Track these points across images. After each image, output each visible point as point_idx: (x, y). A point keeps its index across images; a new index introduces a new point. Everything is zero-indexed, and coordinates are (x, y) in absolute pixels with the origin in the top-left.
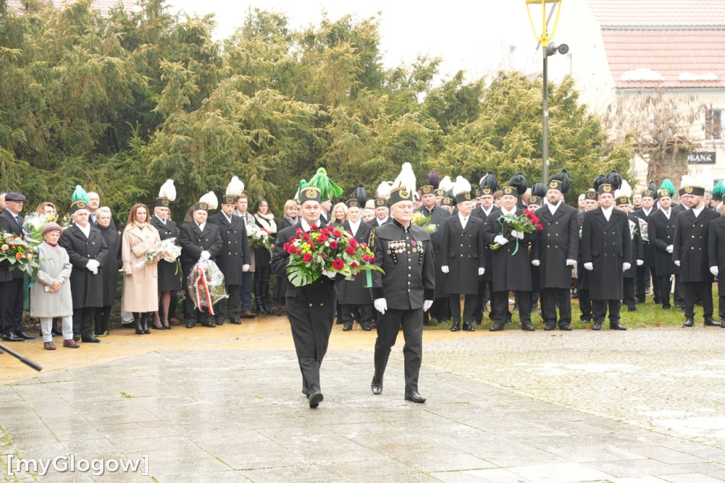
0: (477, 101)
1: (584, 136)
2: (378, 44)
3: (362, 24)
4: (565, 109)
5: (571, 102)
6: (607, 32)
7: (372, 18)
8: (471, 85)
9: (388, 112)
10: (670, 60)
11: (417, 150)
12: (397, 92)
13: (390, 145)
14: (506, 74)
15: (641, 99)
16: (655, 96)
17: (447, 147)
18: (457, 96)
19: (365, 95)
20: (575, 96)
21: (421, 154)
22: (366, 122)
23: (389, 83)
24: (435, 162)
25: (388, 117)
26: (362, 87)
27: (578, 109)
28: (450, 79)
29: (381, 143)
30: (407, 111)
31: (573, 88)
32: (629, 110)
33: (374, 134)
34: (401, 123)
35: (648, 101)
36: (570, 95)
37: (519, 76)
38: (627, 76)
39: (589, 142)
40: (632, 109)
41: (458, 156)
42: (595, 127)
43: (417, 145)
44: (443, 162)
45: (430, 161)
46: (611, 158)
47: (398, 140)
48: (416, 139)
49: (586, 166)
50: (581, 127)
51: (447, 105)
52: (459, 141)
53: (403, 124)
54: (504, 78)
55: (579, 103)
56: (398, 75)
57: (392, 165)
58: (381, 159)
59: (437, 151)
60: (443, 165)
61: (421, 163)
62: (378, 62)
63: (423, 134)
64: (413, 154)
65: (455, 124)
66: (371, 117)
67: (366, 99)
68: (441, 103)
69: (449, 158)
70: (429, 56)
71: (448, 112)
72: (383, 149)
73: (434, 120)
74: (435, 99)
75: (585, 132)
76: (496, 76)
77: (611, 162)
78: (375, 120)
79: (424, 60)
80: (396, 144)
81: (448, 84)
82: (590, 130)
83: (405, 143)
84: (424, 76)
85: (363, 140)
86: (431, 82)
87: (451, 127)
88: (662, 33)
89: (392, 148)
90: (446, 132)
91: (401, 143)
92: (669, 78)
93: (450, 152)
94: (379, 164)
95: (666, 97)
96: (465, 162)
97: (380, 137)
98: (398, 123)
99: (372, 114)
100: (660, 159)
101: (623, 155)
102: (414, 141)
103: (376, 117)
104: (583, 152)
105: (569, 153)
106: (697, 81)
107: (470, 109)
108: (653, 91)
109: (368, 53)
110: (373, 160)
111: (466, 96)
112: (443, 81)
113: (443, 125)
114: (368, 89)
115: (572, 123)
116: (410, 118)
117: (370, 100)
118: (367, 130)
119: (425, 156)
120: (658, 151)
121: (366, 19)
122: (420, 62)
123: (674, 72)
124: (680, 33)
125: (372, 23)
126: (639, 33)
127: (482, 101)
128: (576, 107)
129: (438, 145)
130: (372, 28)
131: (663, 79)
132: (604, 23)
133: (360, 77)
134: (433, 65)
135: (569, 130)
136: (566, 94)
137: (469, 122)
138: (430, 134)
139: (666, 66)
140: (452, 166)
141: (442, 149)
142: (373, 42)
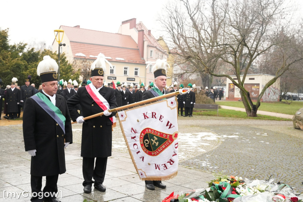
0: (38, 57)
1: (68, 69)
2: (8, 37)
3: (2, 31)
4: (62, 61)
5: (64, 60)
6: (71, 43)
7: (6, 30)
8: (36, 52)
9: (11, 57)
10: (88, 52)
11: (20, 69)
12: (13, 52)
13: (12, 67)
14: (46, 50)
15: (81, 61)
16: (85, 60)
17: (29, 69)
18: (32, 55)
19: (3, 52)
20: (65, 58)
21: (21, 70)
22: (4, 59)
23: (11, 49)
24: (26, 73)
25: (11, 59)
26: (2, 49)
27: (66, 62)
28: (30, 50)
29: (9, 66)
30: (17, 57)
31: (65, 56)
32: (78, 63)
33: (7, 64)
34: (15, 61)
35: (83, 61)
36: (64, 57)
37: (50, 51)
38: (77, 54)
39: (69, 70)
40: (79, 63)
41: (32, 71)
42: (71, 66)
43: (20, 67)
44: (28, 73)
45: (24, 72)
46: (75, 75)
47: (14, 65)
48: (20, 66)
49: (68, 77)
50: (66, 66)
51: (29, 57)
52: (33, 67)
53: (16, 61)
54: (46, 51)
55: (66, 60)
56: (14, 47)
57: (12, 73)
58: (9, 70)
59: (26, 70)
60: (28, 74)
61: (21, 72)
62: (7, 43)
63: (22, 64)
64: (19, 70)
65: (31, 63)
66: (5, 58)
67: (4, 53)
68: (27, 56)
69: (30, 72)
70: (23, 43)
71: (29, 59)
72: (9, 68)
73: (25, 61)
74: (25, 55)
75: (68, 68)
76: (43, 50)
77: (75, 76)
78: (7, 59)
79: (22, 44)
80: (14, 67)
81: (29, 51)
82: (69, 67)
83: (17, 67)
84: (22, 48)
85: (3, 65)
86: (24, 50)
87: (30, 63)
88: (85, 45)
89: (12, 68)
90: (29, 65)
91: (15, 66)
92: (87, 56)
93: (30, 70)
94: (8, 72)
95: (88, 61)
96: (35, 73)
97: (9, 64)
98: (14, 61)
99: (6, 58)
100: (86, 77)
101: (78, 74)
102: (19, 66)
103: (7, 58)
104: (67, 73)
105: (64, 73)
106: (94, 58)
107: (36, 59)
108: (84, 59)
109: (4, 40)
110: (6, 71)
111: (35, 55)
112: (28, 50)
113: (28, 63)
114: (4, 50)
115: (64, 65)
116: (18, 60)
117: (5, 53)
118: (4, 62)
119: (23, 71)
120: (85, 74)
121: (4, 30)
122: (20, 44)
123: (88, 55)
124: (90, 45)
125: (6, 31)
126: (80, 44)
127: (39, 57)
128: (65, 61)
129: (26, 68)
130: (6, 33)
131: (86, 56)
132: (70, 40)
133: (2, 47)
134: (24, 45)
135: (64, 67)
136: (63, 57)
137: (36, 62)
138: (25, 65)
139: (86, 53)
140: (31, 74)
141: (28, 69)
142: (6, 37)
